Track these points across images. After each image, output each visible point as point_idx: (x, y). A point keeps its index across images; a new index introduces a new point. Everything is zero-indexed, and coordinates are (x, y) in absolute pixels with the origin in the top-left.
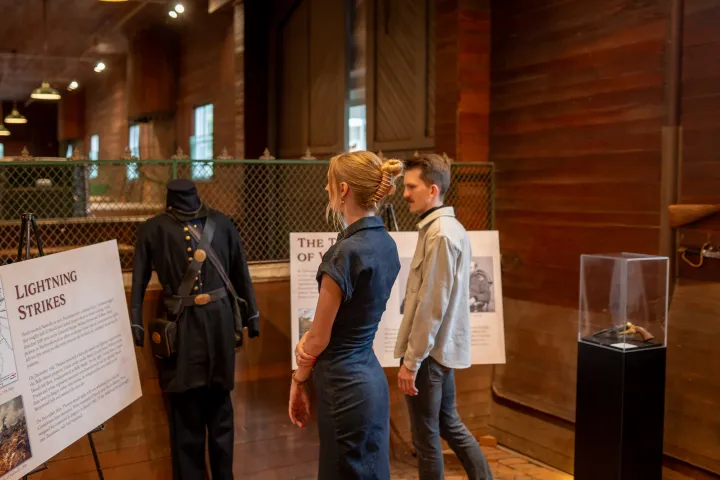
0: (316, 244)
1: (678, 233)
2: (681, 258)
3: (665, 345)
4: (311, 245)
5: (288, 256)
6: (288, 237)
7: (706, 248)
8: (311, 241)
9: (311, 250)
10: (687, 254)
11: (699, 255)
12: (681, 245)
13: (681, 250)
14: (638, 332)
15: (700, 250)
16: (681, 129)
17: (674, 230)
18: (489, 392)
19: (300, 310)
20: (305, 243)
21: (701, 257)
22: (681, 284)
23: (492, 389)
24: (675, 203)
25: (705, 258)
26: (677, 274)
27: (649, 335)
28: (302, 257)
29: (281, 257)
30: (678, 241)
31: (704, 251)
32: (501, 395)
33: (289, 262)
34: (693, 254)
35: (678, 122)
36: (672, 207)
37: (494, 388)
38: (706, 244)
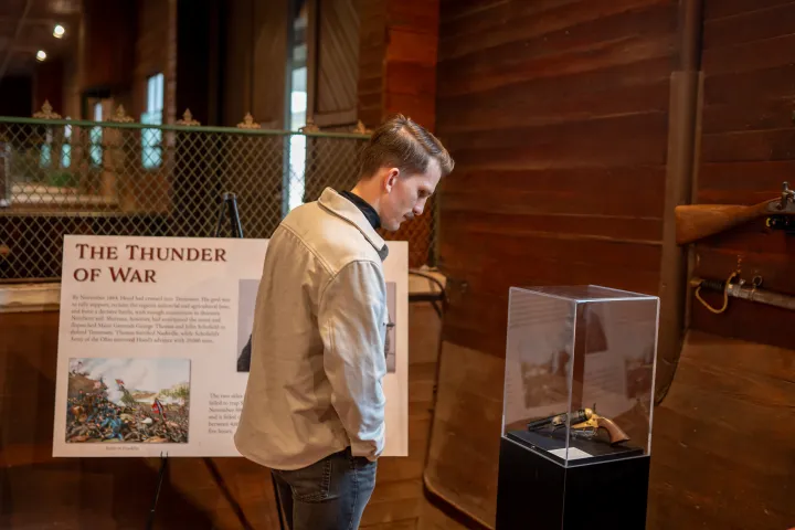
0: (105, 255)
1: (691, 254)
2: (694, 297)
3: (649, 454)
4: (97, 256)
5: (59, 273)
6: (61, 242)
7: (735, 281)
8: (98, 250)
9: (97, 263)
10: (705, 290)
11: (722, 292)
12: (697, 274)
13: (695, 282)
14: (602, 427)
15: (724, 284)
16: (702, 75)
17: (684, 247)
18: (421, 483)
19: (71, 359)
20: (87, 252)
21: (726, 297)
22: (693, 341)
23: (423, 481)
24: (688, 202)
25: (731, 298)
26: (687, 323)
27: (620, 435)
28: (81, 275)
29: (48, 273)
30: (691, 268)
31: (730, 286)
32: (433, 489)
33: (60, 281)
34: (713, 291)
35: (697, 64)
36: (681, 208)
37: (427, 480)
38: (734, 275)
